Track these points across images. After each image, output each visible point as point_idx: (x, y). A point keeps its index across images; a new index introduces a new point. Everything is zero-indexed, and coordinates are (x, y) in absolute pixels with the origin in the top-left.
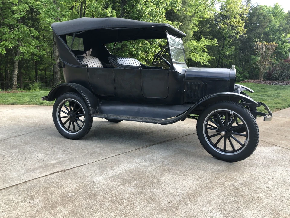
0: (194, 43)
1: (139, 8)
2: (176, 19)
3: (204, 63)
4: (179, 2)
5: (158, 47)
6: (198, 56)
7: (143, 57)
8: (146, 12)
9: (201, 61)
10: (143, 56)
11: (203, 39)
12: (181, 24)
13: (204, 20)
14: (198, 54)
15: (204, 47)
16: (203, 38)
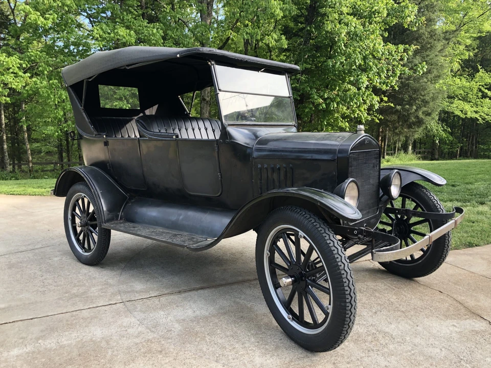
0: (460, 82)
1: (329, 27)
2: (413, 39)
3: (486, 119)
4: (410, 8)
5: (371, 95)
6: (467, 107)
7: (345, 113)
8: (341, 33)
9: (477, 116)
10: (346, 111)
11: (481, 72)
12: (414, 48)
13: (484, 35)
14: (470, 102)
15: (486, 89)
16: (481, 70)
